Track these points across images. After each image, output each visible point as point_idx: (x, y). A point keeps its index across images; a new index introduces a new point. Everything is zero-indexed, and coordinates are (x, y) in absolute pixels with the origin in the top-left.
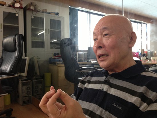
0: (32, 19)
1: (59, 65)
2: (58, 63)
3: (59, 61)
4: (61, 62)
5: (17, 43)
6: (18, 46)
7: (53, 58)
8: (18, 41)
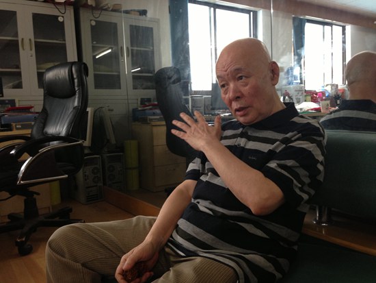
0: (92, 26)
1: (153, 123)
2: (152, 119)
3: (154, 114)
4: (158, 117)
5: (76, 81)
6: (78, 86)
7: (140, 109)
8: (77, 76)
